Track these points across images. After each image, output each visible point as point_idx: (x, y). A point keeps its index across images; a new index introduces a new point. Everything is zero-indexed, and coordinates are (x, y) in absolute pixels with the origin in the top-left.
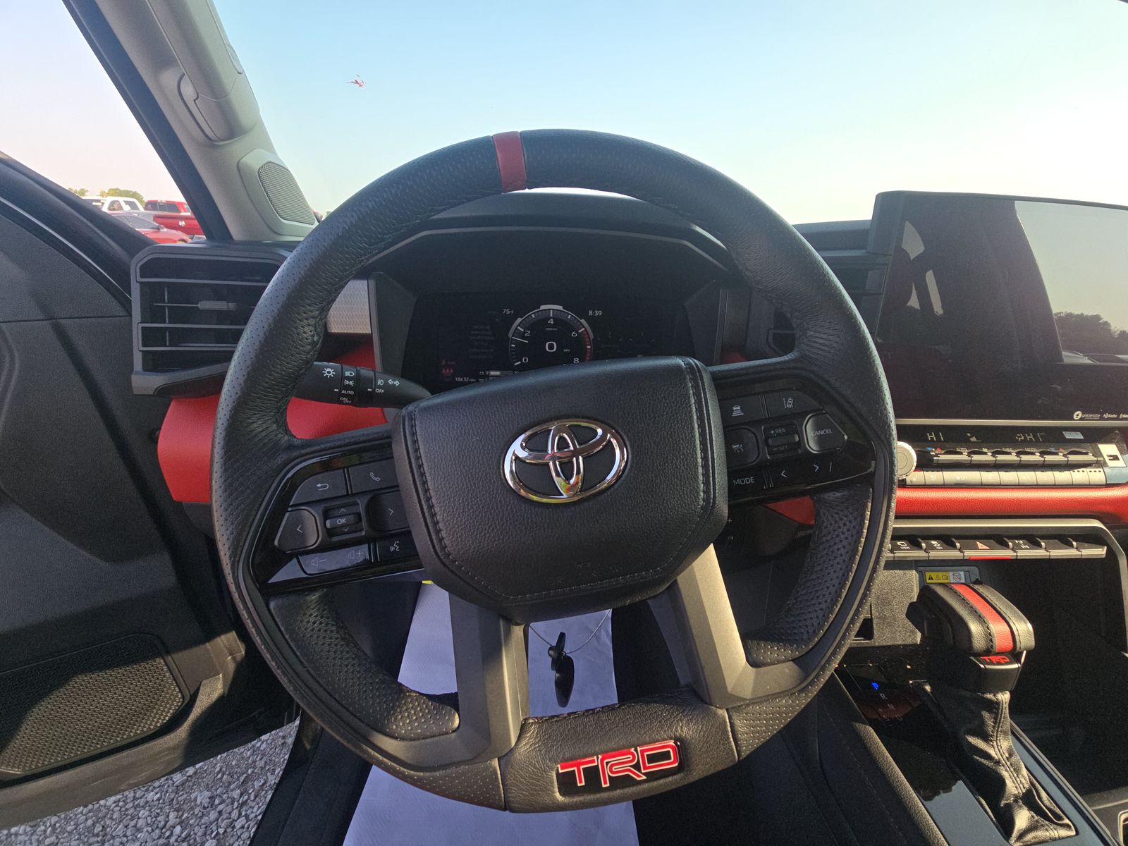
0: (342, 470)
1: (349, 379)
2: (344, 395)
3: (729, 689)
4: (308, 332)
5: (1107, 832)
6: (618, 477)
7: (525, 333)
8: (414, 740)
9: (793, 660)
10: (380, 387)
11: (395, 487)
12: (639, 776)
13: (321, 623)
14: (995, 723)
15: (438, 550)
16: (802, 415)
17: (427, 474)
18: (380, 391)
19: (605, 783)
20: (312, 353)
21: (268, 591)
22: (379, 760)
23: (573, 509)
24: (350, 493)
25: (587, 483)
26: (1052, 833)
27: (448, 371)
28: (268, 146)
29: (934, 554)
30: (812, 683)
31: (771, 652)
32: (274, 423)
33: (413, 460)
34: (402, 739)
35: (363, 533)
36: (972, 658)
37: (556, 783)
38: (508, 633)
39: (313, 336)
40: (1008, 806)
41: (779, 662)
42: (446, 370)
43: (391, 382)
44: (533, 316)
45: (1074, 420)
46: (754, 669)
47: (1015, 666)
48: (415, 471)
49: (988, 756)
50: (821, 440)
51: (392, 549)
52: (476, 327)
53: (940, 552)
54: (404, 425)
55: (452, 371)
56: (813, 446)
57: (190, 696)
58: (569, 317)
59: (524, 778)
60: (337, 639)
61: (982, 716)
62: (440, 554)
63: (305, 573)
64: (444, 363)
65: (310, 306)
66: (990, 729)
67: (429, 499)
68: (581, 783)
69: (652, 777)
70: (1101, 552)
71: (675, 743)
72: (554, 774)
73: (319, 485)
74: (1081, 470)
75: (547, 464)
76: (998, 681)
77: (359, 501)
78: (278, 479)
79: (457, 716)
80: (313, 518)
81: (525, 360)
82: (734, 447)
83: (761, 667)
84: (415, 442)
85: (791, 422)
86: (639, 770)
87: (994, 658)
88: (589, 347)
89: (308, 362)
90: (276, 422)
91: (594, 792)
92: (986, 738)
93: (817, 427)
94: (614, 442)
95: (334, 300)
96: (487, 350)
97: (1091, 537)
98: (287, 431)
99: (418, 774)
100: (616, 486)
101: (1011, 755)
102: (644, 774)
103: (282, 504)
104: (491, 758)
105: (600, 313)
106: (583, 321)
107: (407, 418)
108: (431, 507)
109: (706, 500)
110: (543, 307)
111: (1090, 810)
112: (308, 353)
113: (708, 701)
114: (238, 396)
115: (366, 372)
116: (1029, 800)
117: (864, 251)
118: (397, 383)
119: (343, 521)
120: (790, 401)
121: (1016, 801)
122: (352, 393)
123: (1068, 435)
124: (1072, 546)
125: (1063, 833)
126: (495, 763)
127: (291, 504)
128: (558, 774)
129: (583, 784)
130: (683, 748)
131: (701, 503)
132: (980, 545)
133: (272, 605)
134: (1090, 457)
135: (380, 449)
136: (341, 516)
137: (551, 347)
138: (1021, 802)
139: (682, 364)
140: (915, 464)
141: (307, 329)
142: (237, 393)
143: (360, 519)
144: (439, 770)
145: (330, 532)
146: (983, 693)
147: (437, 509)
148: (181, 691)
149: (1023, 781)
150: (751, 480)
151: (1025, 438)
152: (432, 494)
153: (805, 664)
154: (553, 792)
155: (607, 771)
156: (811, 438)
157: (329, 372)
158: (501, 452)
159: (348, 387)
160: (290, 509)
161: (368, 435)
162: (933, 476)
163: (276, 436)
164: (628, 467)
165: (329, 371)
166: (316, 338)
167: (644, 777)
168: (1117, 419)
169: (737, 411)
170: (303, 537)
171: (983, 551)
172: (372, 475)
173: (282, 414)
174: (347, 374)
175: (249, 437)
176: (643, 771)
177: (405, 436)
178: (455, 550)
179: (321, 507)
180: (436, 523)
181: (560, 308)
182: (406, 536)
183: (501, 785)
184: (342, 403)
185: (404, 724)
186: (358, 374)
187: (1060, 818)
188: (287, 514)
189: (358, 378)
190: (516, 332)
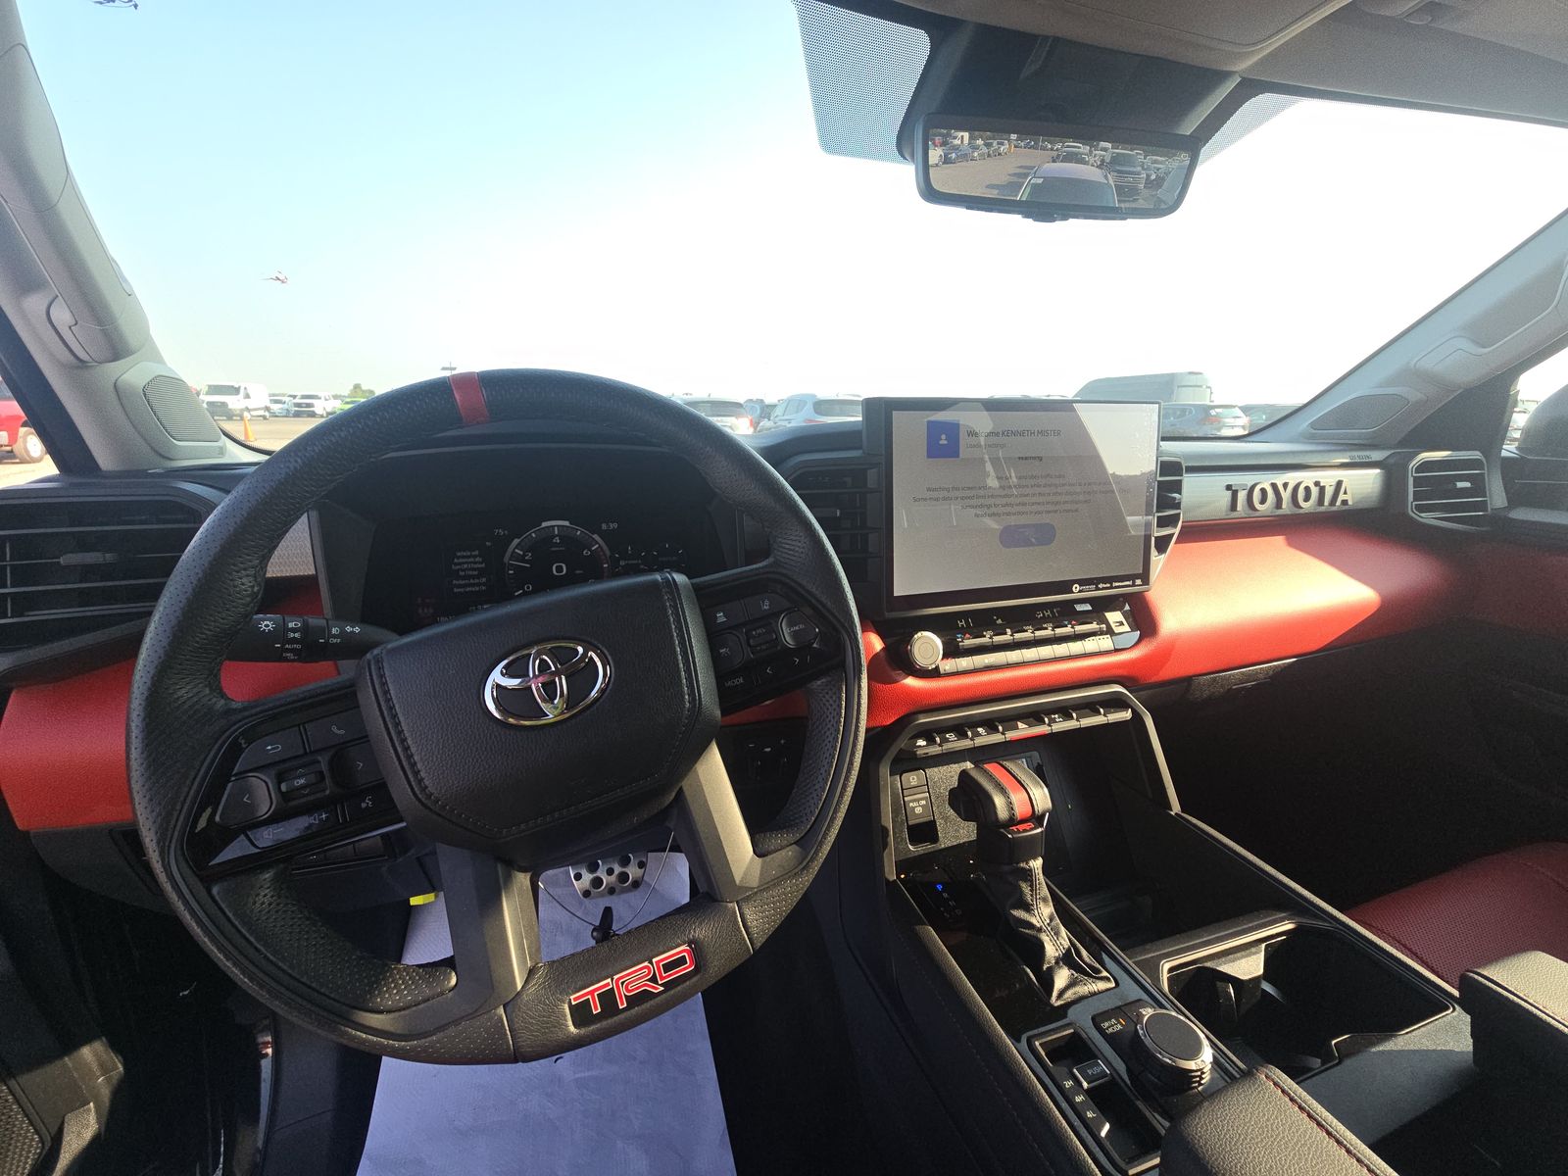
0: (297, 728)
1: (294, 630)
2: (288, 650)
3: (738, 880)
4: (246, 584)
5: (1147, 982)
6: (602, 691)
7: (524, 555)
8: (404, 1009)
9: (794, 843)
10: (335, 636)
11: (364, 738)
12: (657, 989)
13: (278, 904)
14: (1032, 891)
15: (418, 792)
16: (776, 615)
17: (400, 715)
18: (335, 641)
19: (622, 1004)
20: (252, 605)
21: (208, 877)
22: (362, 1038)
23: (559, 727)
24: (308, 750)
25: (571, 702)
26: (1090, 986)
27: (426, 611)
28: (157, 358)
29: (979, 741)
30: (812, 860)
31: (776, 840)
32: (206, 686)
33: (382, 703)
34: (389, 1012)
35: (328, 792)
36: (1002, 830)
37: (569, 1016)
38: (508, 878)
39: (253, 587)
40: (1050, 969)
41: (782, 848)
42: (423, 610)
43: (349, 629)
44: (534, 535)
45: (1073, 592)
46: (761, 860)
47: (1039, 830)
48: (386, 713)
49: (1031, 926)
50: (795, 635)
51: (364, 805)
52: (459, 554)
53: (985, 738)
54: (370, 669)
55: (431, 611)
56: (789, 640)
57: (52, 1139)
58: (579, 533)
59: (533, 1018)
60: (300, 918)
61: (1020, 888)
62: (420, 796)
63: (257, 847)
64: (419, 600)
65: (249, 556)
66: (1029, 898)
67: (403, 741)
68: (597, 1010)
69: (668, 986)
70: (1127, 715)
71: (689, 946)
72: (566, 1007)
73: (269, 748)
74: (1091, 638)
75: (530, 687)
76: (1028, 848)
77: (320, 758)
78: (216, 747)
79: (454, 974)
80: (264, 784)
81: (528, 588)
82: (721, 651)
83: (767, 855)
84: (384, 684)
85: (769, 620)
86: (656, 982)
87: (1021, 827)
88: (605, 566)
89: (247, 616)
90: (210, 685)
91: (612, 1016)
92: (1028, 908)
93: (790, 625)
94: (596, 659)
95: (275, 547)
96: (477, 581)
97: (1115, 703)
98: (223, 695)
99: (409, 1043)
100: (601, 700)
101: (1051, 920)
102: (661, 985)
103: (223, 774)
104: (496, 1008)
105: (616, 525)
106: (596, 537)
107: (372, 662)
108: (407, 749)
109: (693, 700)
110: (544, 524)
111: (1129, 963)
112: (248, 605)
113: (719, 899)
114: (161, 660)
115: (314, 621)
116: (1067, 959)
117: (861, 451)
118: (357, 630)
119: (302, 781)
120: (767, 602)
121: (1057, 963)
122: (299, 646)
123: (1079, 608)
124: (1100, 713)
125: (1102, 986)
126: (501, 1010)
127: (234, 772)
128: (571, 1007)
129: (599, 1010)
130: (697, 948)
131: (688, 705)
132: (1020, 725)
133: (215, 890)
134: (1094, 626)
135: (345, 698)
136: (299, 777)
137: (559, 569)
138: (1061, 964)
139: (660, 579)
140: (941, 652)
141: (244, 580)
142: (160, 658)
143: (323, 778)
144: (434, 1034)
145: (285, 797)
146: (1018, 863)
147: (413, 749)
148: (37, 1132)
149: (1063, 942)
150: (741, 680)
151: (1044, 614)
152: (407, 735)
153: (806, 843)
154: (567, 1026)
155: (623, 991)
156: (787, 635)
157: (267, 626)
158: (481, 681)
159: (294, 641)
160: (233, 779)
161: (326, 686)
162: (964, 663)
163: (209, 700)
164: (612, 679)
165: (267, 624)
166: (256, 589)
167: (662, 988)
168: (1111, 588)
169: (721, 617)
170: (252, 807)
171: (1023, 730)
172: (334, 729)
173: (215, 676)
174: (291, 625)
175: (176, 705)
176: (660, 982)
177: (372, 680)
178: (436, 789)
179: (273, 772)
180: (413, 765)
181: (567, 523)
182: (380, 789)
183: (508, 1032)
184: (286, 660)
185: (390, 995)
186: (305, 624)
187: (1099, 972)
188: (230, 784)
189: (305, 629)
190: (513, 556)
